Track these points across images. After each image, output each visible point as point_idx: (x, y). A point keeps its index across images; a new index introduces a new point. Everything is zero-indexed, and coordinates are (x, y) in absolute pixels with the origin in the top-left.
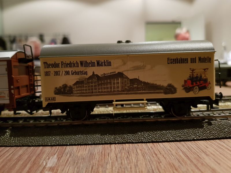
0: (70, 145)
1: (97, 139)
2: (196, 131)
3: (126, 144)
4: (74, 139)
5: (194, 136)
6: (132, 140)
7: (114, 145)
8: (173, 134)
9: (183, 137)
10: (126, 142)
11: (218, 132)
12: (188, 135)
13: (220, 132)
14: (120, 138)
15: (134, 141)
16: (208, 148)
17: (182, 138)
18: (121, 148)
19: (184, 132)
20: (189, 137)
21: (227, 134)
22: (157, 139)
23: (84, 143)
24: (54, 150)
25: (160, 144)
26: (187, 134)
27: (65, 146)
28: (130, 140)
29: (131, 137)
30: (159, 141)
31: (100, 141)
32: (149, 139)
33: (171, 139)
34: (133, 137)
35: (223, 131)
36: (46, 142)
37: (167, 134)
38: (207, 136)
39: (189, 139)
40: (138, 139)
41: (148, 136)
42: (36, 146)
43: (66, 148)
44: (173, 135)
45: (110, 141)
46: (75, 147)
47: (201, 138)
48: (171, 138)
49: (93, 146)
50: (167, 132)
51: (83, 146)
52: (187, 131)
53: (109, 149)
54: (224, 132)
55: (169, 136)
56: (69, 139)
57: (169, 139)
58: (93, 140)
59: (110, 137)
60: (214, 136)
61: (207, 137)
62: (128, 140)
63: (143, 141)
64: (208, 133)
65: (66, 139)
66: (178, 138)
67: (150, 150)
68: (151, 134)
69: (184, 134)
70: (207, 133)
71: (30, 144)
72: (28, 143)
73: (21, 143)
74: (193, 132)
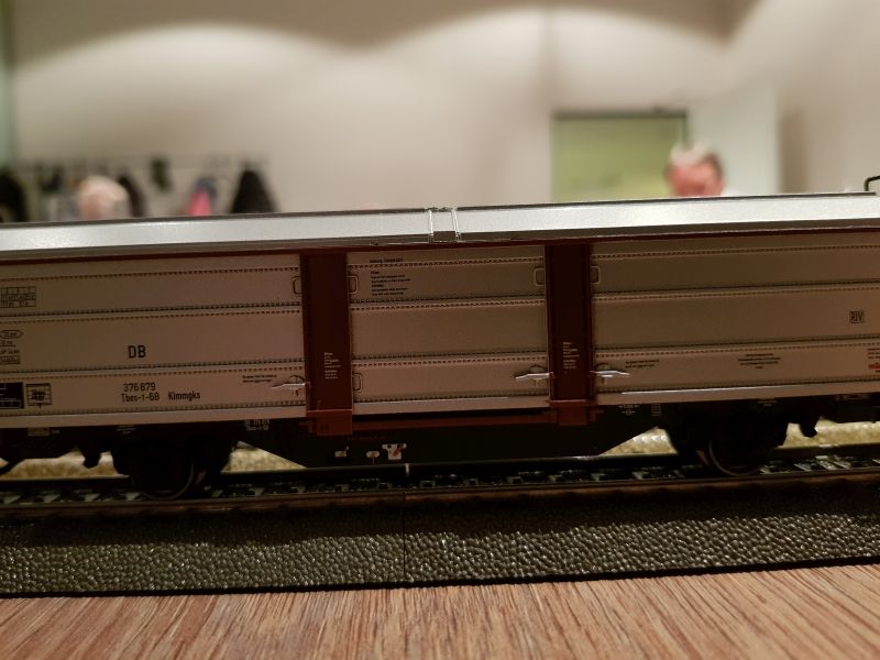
0: (231, 591)
1: (337, 566)
2: (719, 533)
3: (450, 588)
4: (249, 568)
5: (711, 554)
6: (471, 569)
7: (401, 590)
8: (632, 546)
9: (668, 559)
10: (447, 578)
11: (807, 537)
12: (690, 549)
13: (814, 539)
14: (424, 562)
15: (480, 573)
16: (764, 601)
17: (668, 563)
18: (426, 603)
19: (674, 537)
20: (694, 556)
21: (842, 545)
22: (568, 564)
23: (284, 582)
24: (171, 609)
25: (581, 585)
26: (684, 546)
27: (213, 596)
28: (465, 572)
29: (468, 558)
30: (578, 573)
31: (346, 576)
32: (539, 567)
33: (623, 565)
34: (476, 560)
35: (825, 535)
36: (140, 580)
37: (607, 546)
38: (763, 556)
39: (694, 565)
40: (497, 565)
41: (536, 556)
42: (101, 594)
43: (213, 604)
44: (631, 550)
45: (386, 575)
46: (250, 601)
47: (739, 560)
48: (625, 561)
49: (321, 595)
50: (608, 538)
51: (283, 596)
52: (686, 534)
53: (379, 608)
54: (832, 536)
55: (614, 553)
56: (228, 566)
57: (617, 567)
58: (320, 571)
59: (388, 559)
60: (791, 554)
61: (764, 558)
62: (455, 570)
63: (516, 575)
64: (767, 543)
65: (217, 567)
66: (649, 563)
67: (539, 610)
68: (544, 545)
69: (676, 545)
70: (762, 541)
71: (78, 587)
72: (70, 581)
73: (42, 581)
74: (708, 539)
